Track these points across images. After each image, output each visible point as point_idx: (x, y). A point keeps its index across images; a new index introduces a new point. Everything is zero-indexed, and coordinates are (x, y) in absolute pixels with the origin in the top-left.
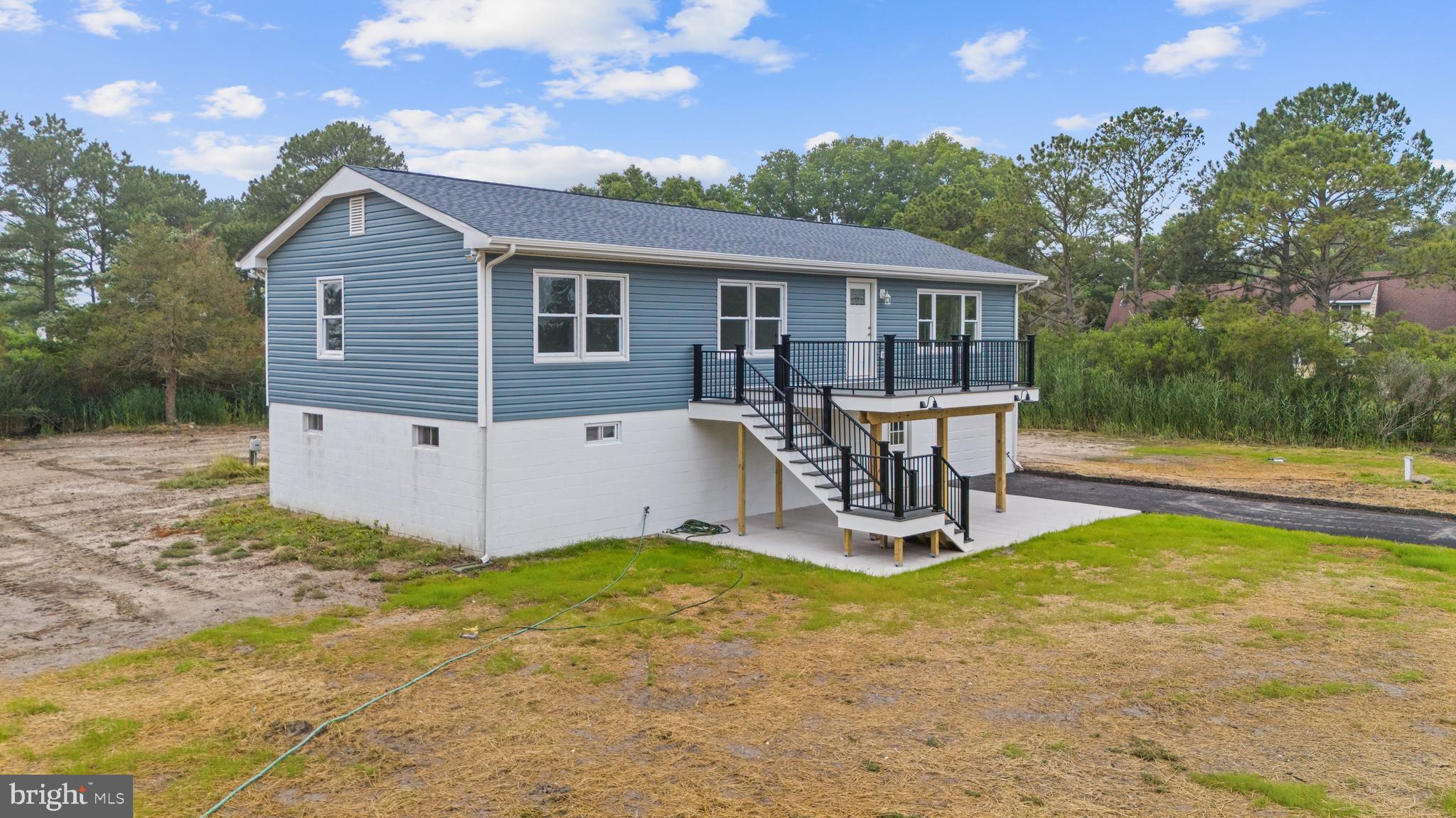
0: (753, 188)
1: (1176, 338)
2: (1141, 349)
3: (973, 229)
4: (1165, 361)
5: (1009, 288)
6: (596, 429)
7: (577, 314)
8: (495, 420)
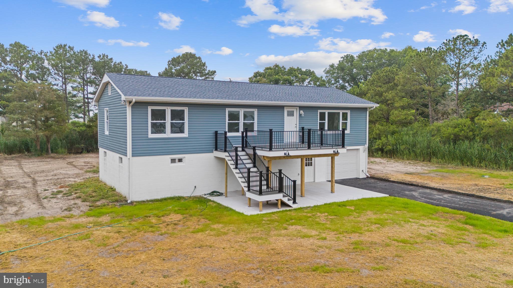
0: (337, 68)
1: (465, 126)
2: (450, 130)
3: (394, 84)
4: (459, 135)
5: (365, 109)
6: (175, 159)
7: (166, 121)
8: (133, 156)
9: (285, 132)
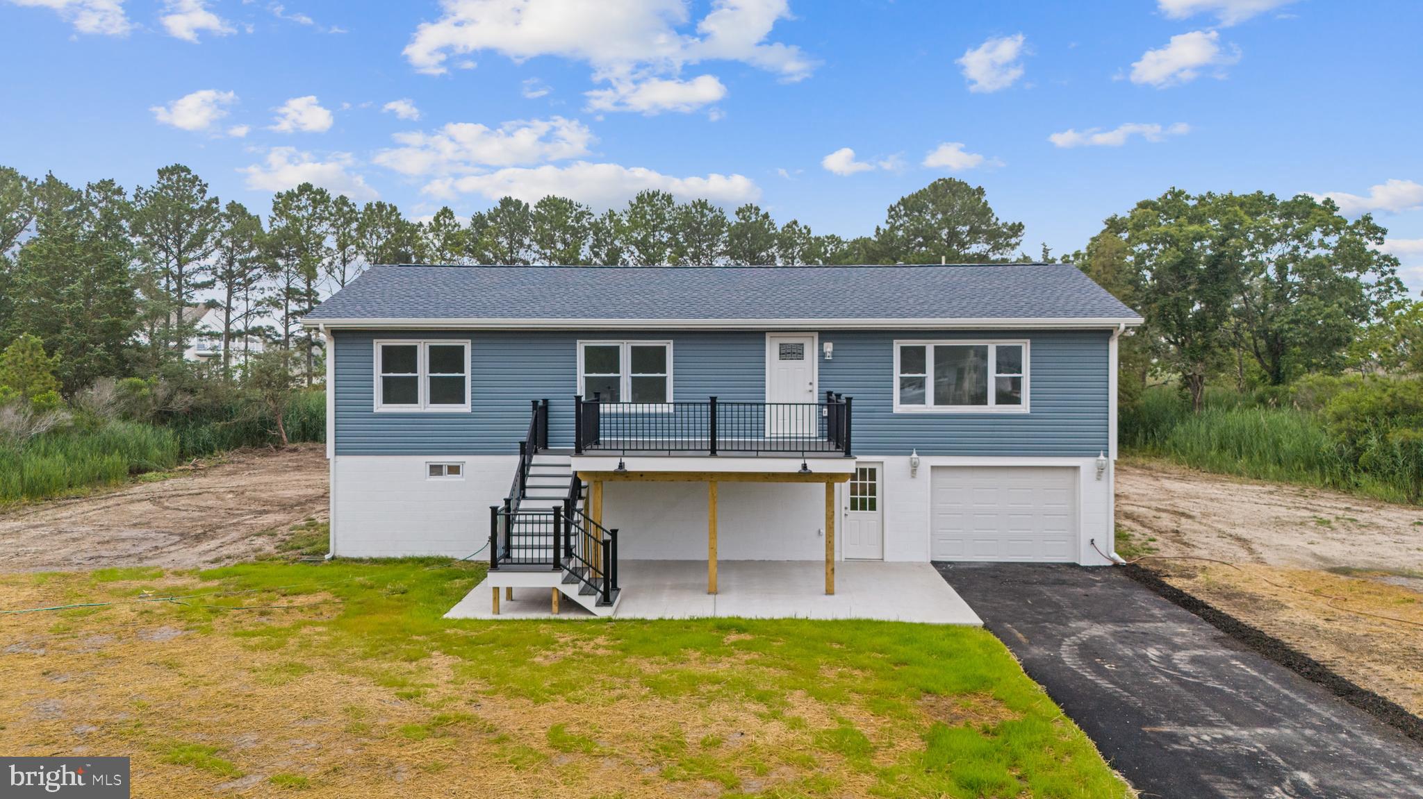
6: (441, 466)
7: (419, 374)
8: (337, 454)
9: (767, 407)
